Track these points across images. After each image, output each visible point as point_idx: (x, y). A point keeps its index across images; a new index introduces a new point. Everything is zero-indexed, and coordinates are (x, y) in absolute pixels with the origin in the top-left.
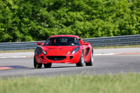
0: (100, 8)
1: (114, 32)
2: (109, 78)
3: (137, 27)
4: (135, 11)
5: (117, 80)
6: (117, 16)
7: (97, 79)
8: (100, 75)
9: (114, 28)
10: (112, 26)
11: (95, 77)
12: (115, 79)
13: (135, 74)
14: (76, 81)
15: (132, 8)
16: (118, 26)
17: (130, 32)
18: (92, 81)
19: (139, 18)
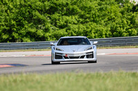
0: (93, 12)
1: (106, 34)
2: (100, 75)
3: (127, 30)
4: (125, 16)
5: (108, 77)
6: (109, 20)
7: (90, 76)
8: (92, 73)
9: (107, 31)
10: (105, 29)
11: (88, 75)
12: (106, 77)
13: (124, 72)
14: (71, 78)
15: (122, 13)
16: (109, 29)
17: (120, 34)
18: (85, 78)
19: (129, 22)
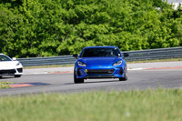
1: (142, 46)
2: (136, 94)
3: (167, 39)
4: (165, 23)
5: (145, 96)
7: (123, 95)
8: (126, 91)
9: (143, 41)
10: (141, 39)
11: (121, 93)
12: (142, 95)
13: (165, 89)
14: (100, 98)
15: (161, 20)
16: (147, 39)
17: (160, 45)
18: (117, 97)
19: (170, 30)
